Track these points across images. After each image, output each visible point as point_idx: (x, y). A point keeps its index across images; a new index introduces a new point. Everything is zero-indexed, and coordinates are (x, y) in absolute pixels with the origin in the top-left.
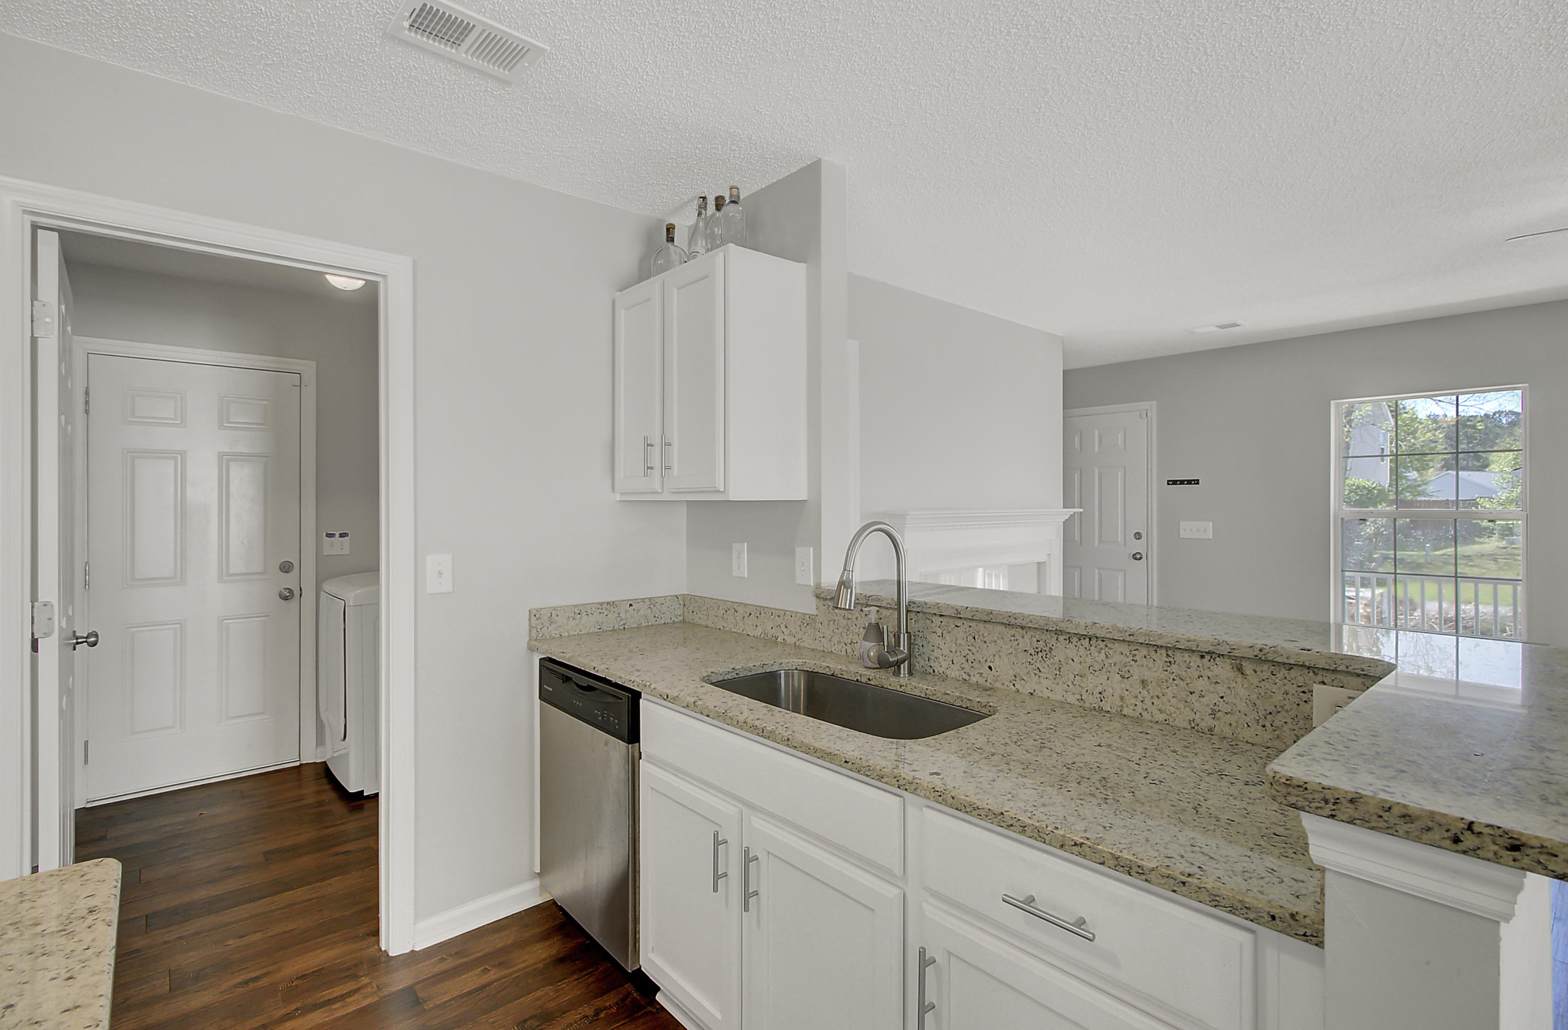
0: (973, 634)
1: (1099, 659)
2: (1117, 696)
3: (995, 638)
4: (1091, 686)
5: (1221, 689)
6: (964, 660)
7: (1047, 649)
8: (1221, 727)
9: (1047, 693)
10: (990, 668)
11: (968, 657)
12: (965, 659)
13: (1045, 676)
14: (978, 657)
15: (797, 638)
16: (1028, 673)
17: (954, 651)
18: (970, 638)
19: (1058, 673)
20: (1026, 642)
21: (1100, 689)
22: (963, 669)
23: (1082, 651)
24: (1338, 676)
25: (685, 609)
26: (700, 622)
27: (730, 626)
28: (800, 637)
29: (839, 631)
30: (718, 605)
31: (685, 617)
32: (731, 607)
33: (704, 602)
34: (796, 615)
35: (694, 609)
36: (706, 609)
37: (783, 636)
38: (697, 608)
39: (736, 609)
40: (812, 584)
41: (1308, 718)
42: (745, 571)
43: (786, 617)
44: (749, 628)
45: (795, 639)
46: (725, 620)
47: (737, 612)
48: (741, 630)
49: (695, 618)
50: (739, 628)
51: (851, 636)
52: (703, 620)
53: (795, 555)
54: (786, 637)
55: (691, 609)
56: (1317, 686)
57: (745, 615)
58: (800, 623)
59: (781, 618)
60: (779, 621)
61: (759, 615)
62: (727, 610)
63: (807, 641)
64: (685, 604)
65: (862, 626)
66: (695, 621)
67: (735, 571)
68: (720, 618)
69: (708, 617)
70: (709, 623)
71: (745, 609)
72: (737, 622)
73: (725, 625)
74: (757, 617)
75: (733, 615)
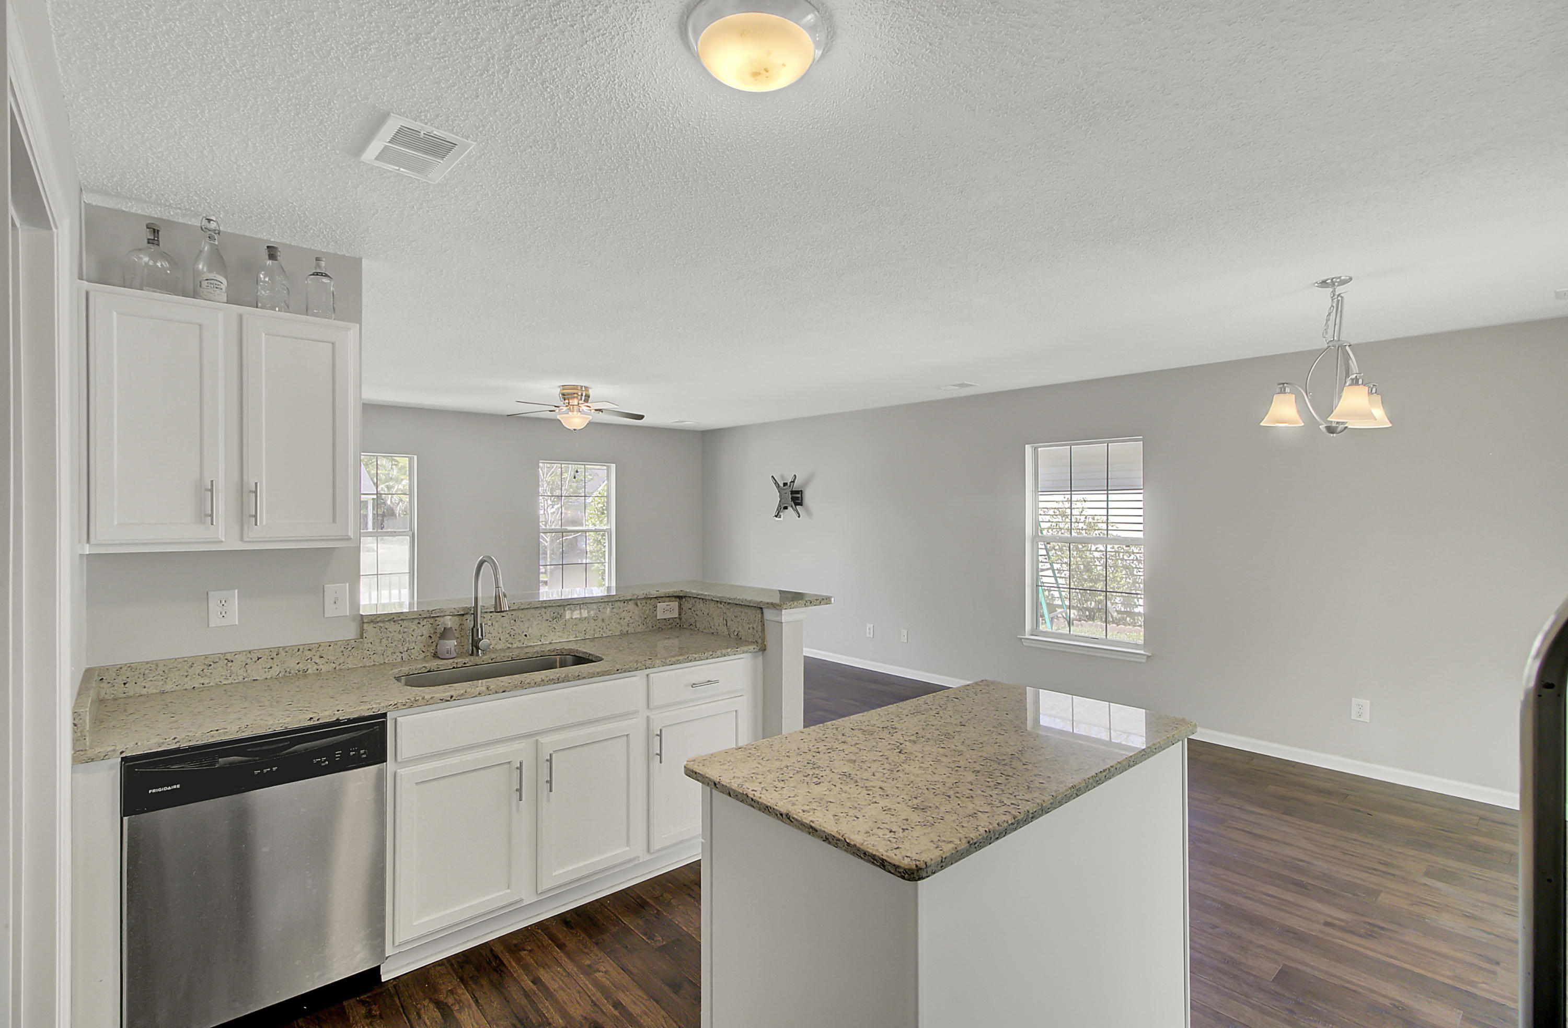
0: (514, 619)
2: (592, 629)
3: (529, 618)
5: (631, 614)
6: (508, 636)
7: (559, 616)
8: (631, 630)
9: (559, 640)
10: (526, 635)
11: (510, 633)
13: (558, 630)
14: (518, 631)
15: (338, 664)
16: (549, 632)
17: (500, 632)
18: (512, 621)
19: (565, 627)
20: (548, 614)
24: (663, 599)
25: (104, 685)
26: (144, 691)
27: (218, 680)
28: (341, 661)
29: (393, 645)
30: (190, 662)
31: (103, 694)
32: (220, 659)
33: (154, 667)
34: (336, 643)
35: (128, 680)
36: (161, 673)
37: (316, 667)
38: (136, 677)
39: (230, 658)
40: (348, 614)
41: (656, 616)
42: (234, 618)
43: (321, 649)
44: (257, 673)
45: (334, 665)
46: (206, 676)
47: (232, 661)
48: (241, 678)
49: (132, 689)
50: (235, 678)
51: (407, 645)
52: (152, 687)
53: (325, 593)
54: (322, 667)
55: (120, 680)
56: (659, 604)
57: (249, 661)
58: (342, 649)
59: (313, 652)
60: (309, 654)
61: (275, 656)
62: (212, 663)
63: (351, 663)
64: (102, 679)
65: (420, 634)
66: (131, 693)
67: (215, 621)
68: (194, 676)
69: (165, 682)
70: (168, 687)
71: (249, 655)
72: (231, 673)
73: (206, 681)
74: (272, 659)
75: (225, 666)
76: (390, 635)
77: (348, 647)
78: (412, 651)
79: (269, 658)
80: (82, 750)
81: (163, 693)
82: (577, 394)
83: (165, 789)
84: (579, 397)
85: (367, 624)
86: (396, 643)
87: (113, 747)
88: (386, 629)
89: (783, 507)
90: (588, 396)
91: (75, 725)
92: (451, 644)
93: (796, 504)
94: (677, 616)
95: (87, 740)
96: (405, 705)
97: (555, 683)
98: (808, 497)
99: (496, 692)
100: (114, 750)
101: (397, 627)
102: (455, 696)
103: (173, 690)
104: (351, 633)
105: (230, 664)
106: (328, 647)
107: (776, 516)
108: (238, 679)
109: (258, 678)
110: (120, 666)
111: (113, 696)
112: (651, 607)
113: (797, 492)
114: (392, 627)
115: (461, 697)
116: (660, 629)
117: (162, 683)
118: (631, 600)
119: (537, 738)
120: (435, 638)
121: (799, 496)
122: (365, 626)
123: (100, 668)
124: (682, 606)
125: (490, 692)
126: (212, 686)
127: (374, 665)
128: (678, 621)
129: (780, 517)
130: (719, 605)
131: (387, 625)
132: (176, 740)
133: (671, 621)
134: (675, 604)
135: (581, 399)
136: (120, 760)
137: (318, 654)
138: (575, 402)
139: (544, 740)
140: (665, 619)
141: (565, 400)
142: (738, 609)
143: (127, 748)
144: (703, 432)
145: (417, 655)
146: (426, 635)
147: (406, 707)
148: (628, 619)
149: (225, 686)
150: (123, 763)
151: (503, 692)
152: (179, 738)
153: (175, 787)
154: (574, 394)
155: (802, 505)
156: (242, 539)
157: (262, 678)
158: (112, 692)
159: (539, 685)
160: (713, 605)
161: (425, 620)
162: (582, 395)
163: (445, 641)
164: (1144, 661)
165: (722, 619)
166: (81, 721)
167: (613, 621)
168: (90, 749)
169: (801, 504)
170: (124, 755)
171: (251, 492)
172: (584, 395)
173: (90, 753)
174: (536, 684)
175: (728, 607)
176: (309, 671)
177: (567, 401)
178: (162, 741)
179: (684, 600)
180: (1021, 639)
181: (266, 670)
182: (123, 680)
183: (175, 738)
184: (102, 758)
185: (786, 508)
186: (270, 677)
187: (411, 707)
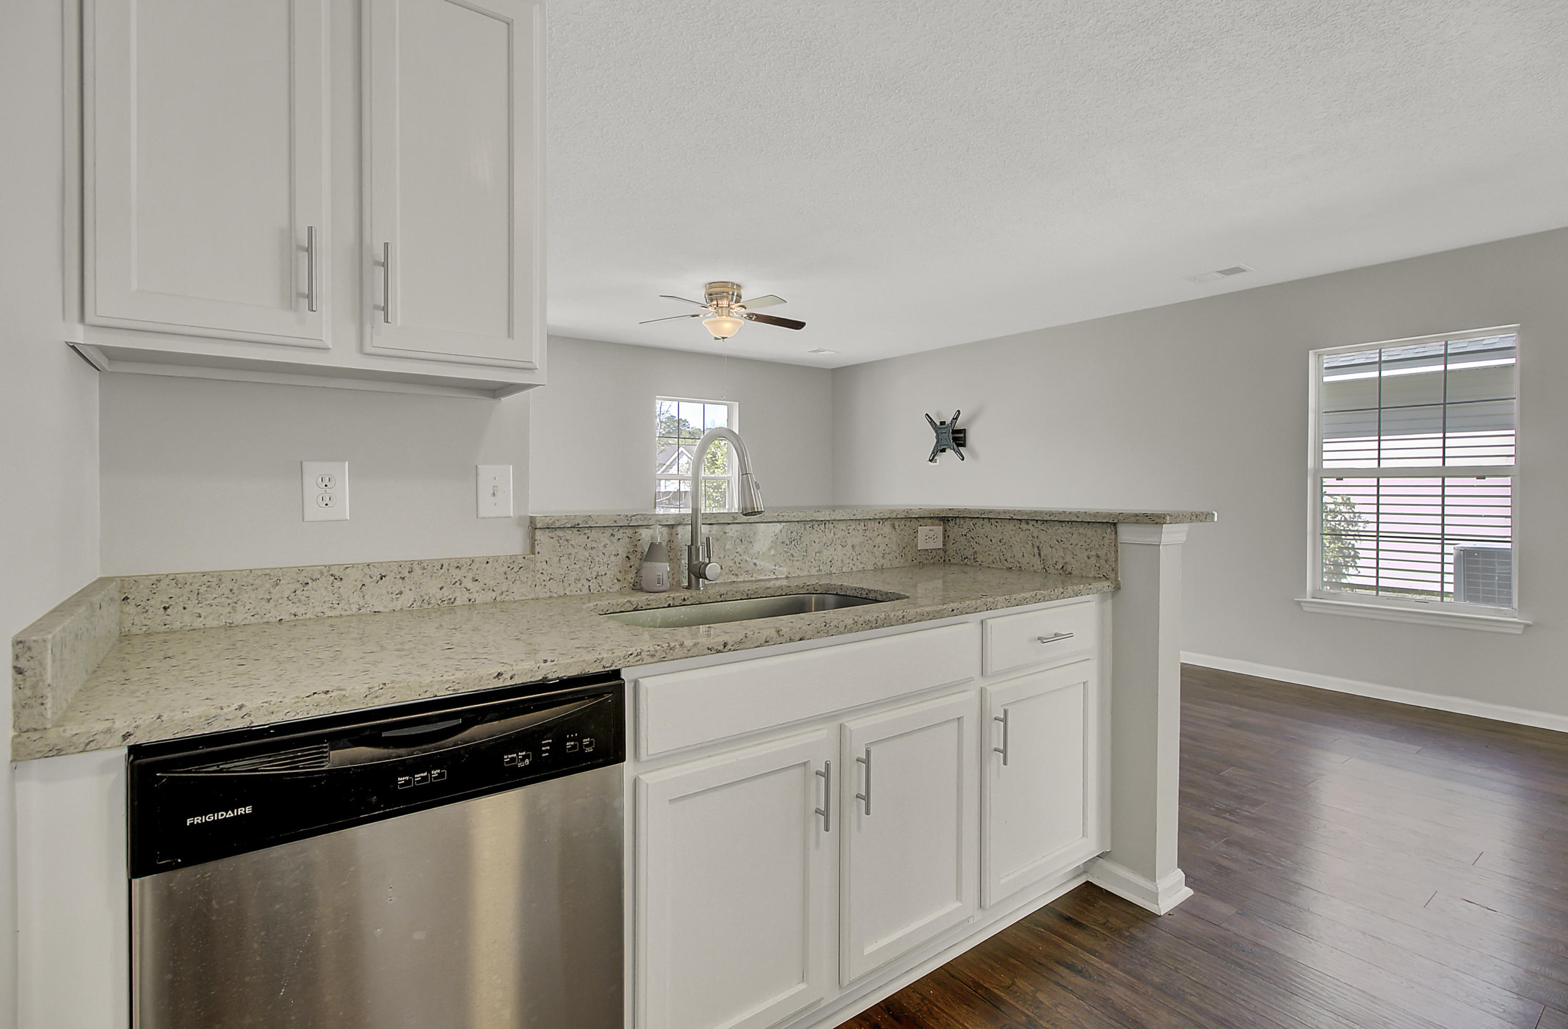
0: (740, 538)
1: (830, 537)
4: (825, 558)
5: (886, 541)
7: (798, 538)
8: (887, 564)
9: (798, 573)
11: (736, 559)
12: (733, 561)
13: (797, 559)
15: (499, 592)
19: (805, 554)
21: (830, 559)
22: (731, 571)
23: (821, 533)
24: (926, 520)
25: (130, 608)
26: (198, 623)
27: (318, 609)
28: (504, 589)
29: (577, 567)
30: (274, 577)
31: (127, 625)
32: (322, 573)
33: (215, 581)
34: (496, 559)
35: (172, 602)
36: (227, 592)
37: (467, 595)
38: (185, 598)
39: (337, 574)
40: (512, 515)
41: (916, 546)
42: (343, 508)
43: (474, 567)
44: (379, 597)
45: (494, 595)
46: (300, 601)
47: (341, 579)
48: (354, 608)
49: (178, 618)
50: (346, 607)
51: (596, 568)
52: (212, 617)
53: (480, 477)
54: (475, 595)
55: (158, 601)
56: (920, 527)
57: (367, 580)
58: (505, 569)
59: (464, 570)
60: (457, 574)
61: (407, 574)
62: (310, 581)
63: (519, 591)
64: (127, 598)
65: (614, 553)
66: (177, 625)
67: (314, 512)
68: (280, 601)
69: (234, 608)
70: (239, 618)
71: (367, 570)
72: (340, 598)
73: (301, 610)
74: (403, 579)
75: (330, 587)
76: (573, 551)
77: (513, 566)
78: (604, 577)
79: (398, 577)
80: (35, 730)
81: (230, 626)
82: (727, 293)
83: (221, 815)
84: (730, 297)
85: (541, 531)
86: (579, 565)
87: (108, 724)
88: (567, 540)
89: (939, 449)
90: (739, 296)
91: (19, 671)
92: (663, 568)
93: (959, 445)
94: (941, 547)
95: (48, 705)
96: (653, 656)
97: (872, 628)
98: (972, 438)
99: (791, 640)
100: (108, 731)
101: (581, 539)
102: (730, 643)
103: (247, 622)
104: (515, 544)
105: (337, 583)
106: (485, 565)
107: (931, 461)
108: (351, 609)
109: (381, 609)
110: (157, 577)
111: (144, 629)
112: (912, 532)
113: (959, 431)
114: (577, 539)
115: (740, 645)
116: (922, 565)
117: (229, 609)
118: (886, 519)
119: (841, 722)
120: (635, 561)
121: (962, 435)
122: (538, 533)
123: (123, 578)
124: (948, 533)
125: (782, 640)
126: (310, 619)
127: (551, 597)
128: (941, 553)
129: (936, 462)
130: (1024, 526)
131: (568, 534)
132: (244, 711)
133: (934, 553)
134: (939, 529)
135: (732, 300)
136: (126, 751)
137: (470, 575)
138: (725, 303)
139: (854, 724)
140: (927, 550)
141: (712, 300)
142: (1062, 530)
143: (137, 727)
144: (833, 370)
145: (610, 584)
146: (623, 553)
147: (656, 659)
148: (883, 546)
149: (331, 619)
150: (132, 757)
151: (800, 640)
152: (250, 706)
153: (241, 811)
154: (724, 292)
155: (965, 446)
156: (361, 350)
157: (387, 610)
158: (145, 622)
159: (851, 631)
160: (1010, 526)
161: (621, 531)
162: (733, 294)
163: (653, 563)
164: (1520, 632)
165: (1029, 546)
166: (32, 662)
167: (865, 549)
168: (56, 725)
169: (963, 445)
170: (132, 741)
171: (377, 263)
172: (736, 294)
173: (53, 736)
174: (848, 630)
175: (1042, 527)
176: (458, 603)
177: (715, 302)
178: (213, 712)
179: (951, 523)
180: (1299, 602)
181: (394, 596)
182: (162, 602)
183: (241, 707)
184: (82, 747)
185: (943, 450)
186: (399, 608)
187: (663, 660)
